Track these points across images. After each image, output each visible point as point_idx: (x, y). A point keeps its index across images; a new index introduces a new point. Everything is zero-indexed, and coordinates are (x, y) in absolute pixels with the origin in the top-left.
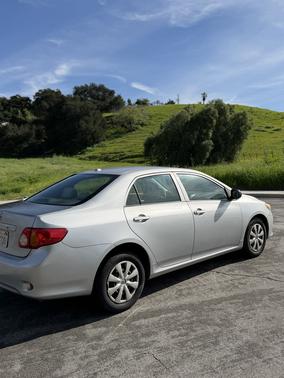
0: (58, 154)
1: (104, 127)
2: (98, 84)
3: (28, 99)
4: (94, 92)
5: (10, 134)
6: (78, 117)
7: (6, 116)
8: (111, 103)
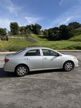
0: (63, 40)
1: (75, 32)
2: (75, 22)
3: (58, 27)
4: (74, 24)
5: (53, 36)
6: (69, 31)
7: (53, 32)
8: (78, 26)
